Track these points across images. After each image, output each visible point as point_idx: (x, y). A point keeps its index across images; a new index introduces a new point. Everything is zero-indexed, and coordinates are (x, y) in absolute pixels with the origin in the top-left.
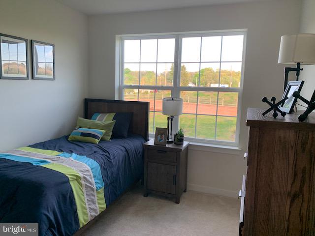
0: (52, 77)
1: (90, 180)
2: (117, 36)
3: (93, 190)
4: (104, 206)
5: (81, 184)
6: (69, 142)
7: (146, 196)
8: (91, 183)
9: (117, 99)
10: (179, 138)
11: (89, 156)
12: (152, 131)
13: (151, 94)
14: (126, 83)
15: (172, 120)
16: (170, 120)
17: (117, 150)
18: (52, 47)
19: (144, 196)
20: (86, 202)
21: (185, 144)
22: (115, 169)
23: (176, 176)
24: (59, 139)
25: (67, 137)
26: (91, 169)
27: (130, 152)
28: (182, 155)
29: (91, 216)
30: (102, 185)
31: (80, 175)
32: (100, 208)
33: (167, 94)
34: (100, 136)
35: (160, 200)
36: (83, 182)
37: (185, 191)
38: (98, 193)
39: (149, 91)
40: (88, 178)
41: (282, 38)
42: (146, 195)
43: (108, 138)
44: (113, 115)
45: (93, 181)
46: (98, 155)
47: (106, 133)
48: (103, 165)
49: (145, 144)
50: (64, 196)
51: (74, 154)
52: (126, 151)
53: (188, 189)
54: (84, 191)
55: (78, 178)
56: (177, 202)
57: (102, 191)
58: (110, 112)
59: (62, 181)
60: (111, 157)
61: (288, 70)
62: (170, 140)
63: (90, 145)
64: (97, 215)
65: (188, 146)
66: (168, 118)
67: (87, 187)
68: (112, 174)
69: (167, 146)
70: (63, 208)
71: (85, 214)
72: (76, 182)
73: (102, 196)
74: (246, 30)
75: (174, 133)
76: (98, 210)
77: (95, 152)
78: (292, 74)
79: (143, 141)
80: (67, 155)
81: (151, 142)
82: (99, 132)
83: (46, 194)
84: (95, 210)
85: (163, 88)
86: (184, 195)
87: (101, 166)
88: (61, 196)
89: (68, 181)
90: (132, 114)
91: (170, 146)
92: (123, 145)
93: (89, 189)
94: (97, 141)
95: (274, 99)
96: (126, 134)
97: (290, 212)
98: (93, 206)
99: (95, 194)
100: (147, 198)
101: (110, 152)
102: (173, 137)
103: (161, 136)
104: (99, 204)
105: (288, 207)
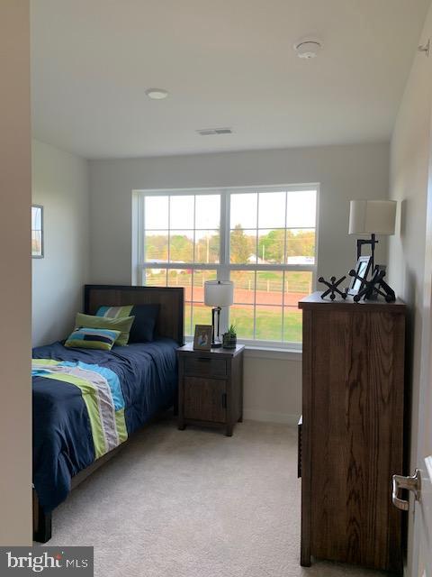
0: (40, 254)
1: (106, 394)
2: (134, 192)
3: (110, 409)
4: (126, 434)
5: (95, 400)
6: (68, 349)
7: (183, 430)
8: (108, 400)
9: (134, 284)
10: (230, 340)
11: (102, 365)
12: (189, 332)
13: (182, 275)
14: (148, 260)
15: (219, 313)
16: (216, 313)
17: (140, 357)
18: (40, 210)
19: (180, 429)
20: (103, 424)
21: (239, 347)
22: (138, 385)
23: (226, 395)
24: (52, 345)
25: (62, 343)
26: (108, 381)
27: (158, 362)
28: (235, 364)
29: (110, 445)
30: (122, 404)
31: (95, 387)
32: (120, 436)
33: (211, 275)
34: (113, 339)
35: (203, 433)
36: (98, 397)
37: (240, 420)
38: (118, 415)
39: (179, 271)
40: (103, 391)
41: (351, 202)
42: (183, 427)
43: (124, 342)
44: (130, 308)
45: (110, 396)
46: (114, 364)
47: (120, 335)
48: (123, 377)
49: (180, 349)
50: (77, 414)
51: (80, 363)
52: (153, 359)
53: (244, 417)
54: (100, 410)
55: (91, 392)
56: (229, 434)
57: (121, 412)
58: (124, 304)
59: (74, 393)
60: (133, 367)
61: (360, 242)
62: (216, 343)
63: (100, 352)
64: (116, 445)
65: (243, 352)
66: (213, 311)
67: (103, 404)
68: (135, 389)
69: (212, 351)
70: (76, 429)
71: (101, 441)
72: (89, 396)
73: (122, 419)
74: (319, 183)
75: (222, 332)
76: (118, 439)
77: (109, 360)
78: (366, 248)
79: (176, 345)
80: (70, 364)
81: (189, 347)
82: (112, 334)
83: (56, 408)
84: (113, 438)
85: (203, 267)
86: (240, 425)
87: (120, 378)
88: (73, 413)
89: (80, 394)
90: (159, 306)
91: (217, 351)
92: (149, 351)
93: (106, 408)
94: (110, 346)
95: (333, 279)
96: (150, 336)
97: (349, 404)
98: (111, 432)
99: (114, 416)
100: (184, 432)
101: (130, 359)
102: (221, 338)
103: (204, 337)
104: (118, 430)
105: (347, 398)
